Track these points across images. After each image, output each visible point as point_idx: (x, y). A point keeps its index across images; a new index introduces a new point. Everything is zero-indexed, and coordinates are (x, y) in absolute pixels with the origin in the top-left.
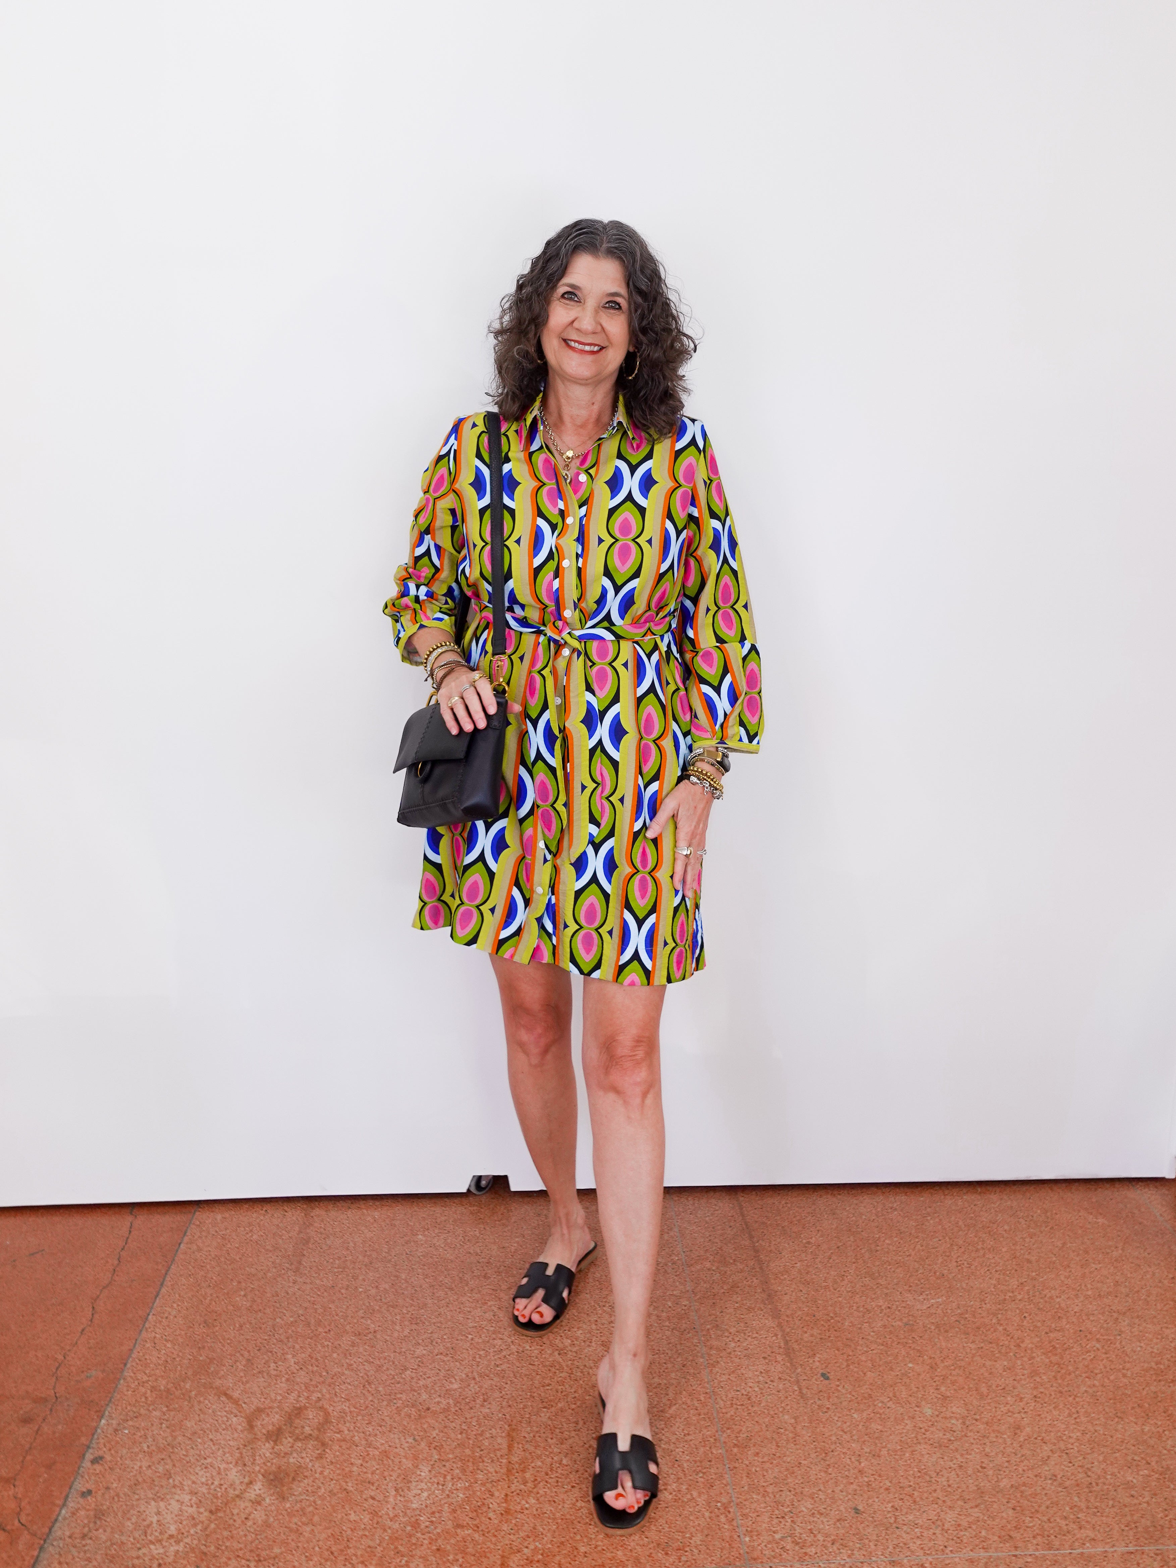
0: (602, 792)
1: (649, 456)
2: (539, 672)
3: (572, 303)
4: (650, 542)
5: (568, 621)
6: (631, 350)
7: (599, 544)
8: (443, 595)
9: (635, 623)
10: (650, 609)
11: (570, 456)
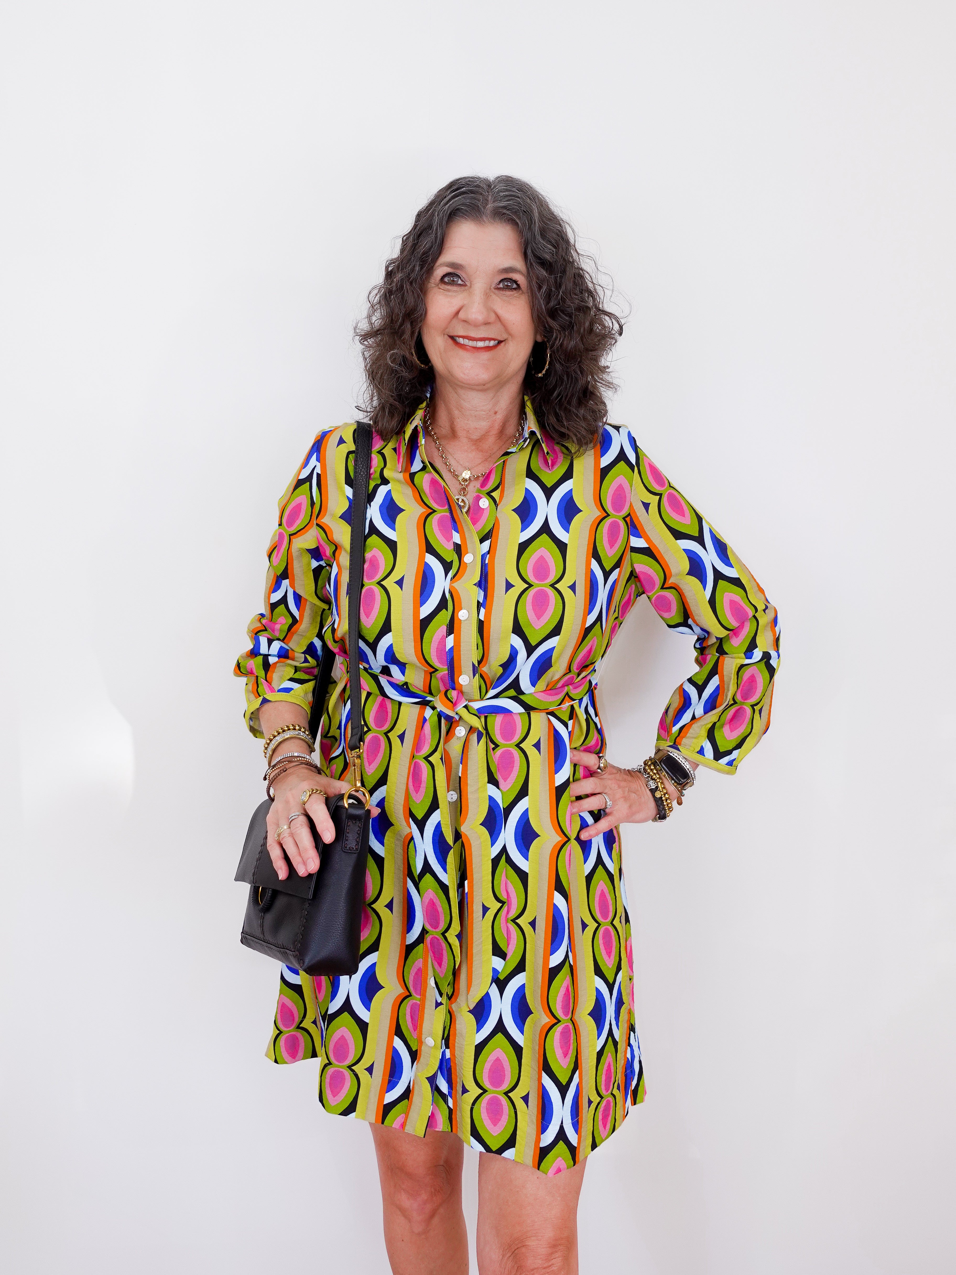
0: (508, 913)
1: (568, 475)
2: (426, 758)
3: (455, 288)
4: (573, 587)
5: (464, 689)
6: (539, 339)
7: (507, 590)
8: (302, 653)
9: (550, 690)
10: (570, 671)
11: (467, 477)
